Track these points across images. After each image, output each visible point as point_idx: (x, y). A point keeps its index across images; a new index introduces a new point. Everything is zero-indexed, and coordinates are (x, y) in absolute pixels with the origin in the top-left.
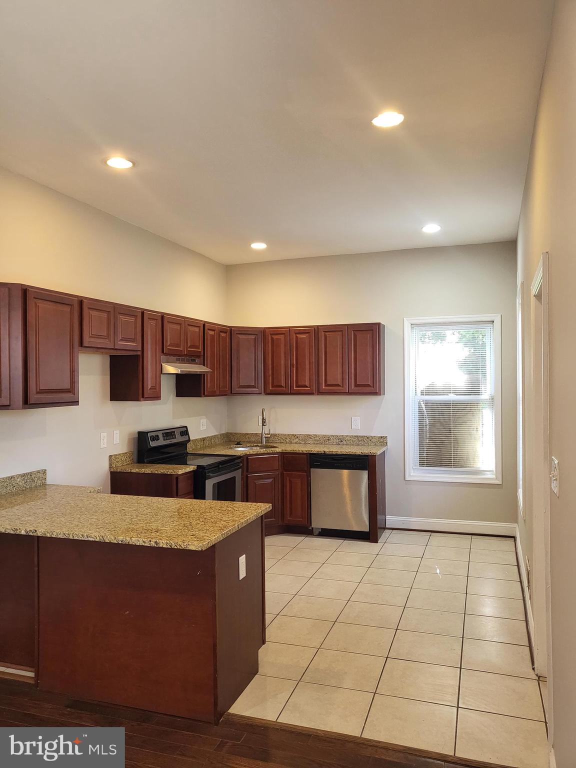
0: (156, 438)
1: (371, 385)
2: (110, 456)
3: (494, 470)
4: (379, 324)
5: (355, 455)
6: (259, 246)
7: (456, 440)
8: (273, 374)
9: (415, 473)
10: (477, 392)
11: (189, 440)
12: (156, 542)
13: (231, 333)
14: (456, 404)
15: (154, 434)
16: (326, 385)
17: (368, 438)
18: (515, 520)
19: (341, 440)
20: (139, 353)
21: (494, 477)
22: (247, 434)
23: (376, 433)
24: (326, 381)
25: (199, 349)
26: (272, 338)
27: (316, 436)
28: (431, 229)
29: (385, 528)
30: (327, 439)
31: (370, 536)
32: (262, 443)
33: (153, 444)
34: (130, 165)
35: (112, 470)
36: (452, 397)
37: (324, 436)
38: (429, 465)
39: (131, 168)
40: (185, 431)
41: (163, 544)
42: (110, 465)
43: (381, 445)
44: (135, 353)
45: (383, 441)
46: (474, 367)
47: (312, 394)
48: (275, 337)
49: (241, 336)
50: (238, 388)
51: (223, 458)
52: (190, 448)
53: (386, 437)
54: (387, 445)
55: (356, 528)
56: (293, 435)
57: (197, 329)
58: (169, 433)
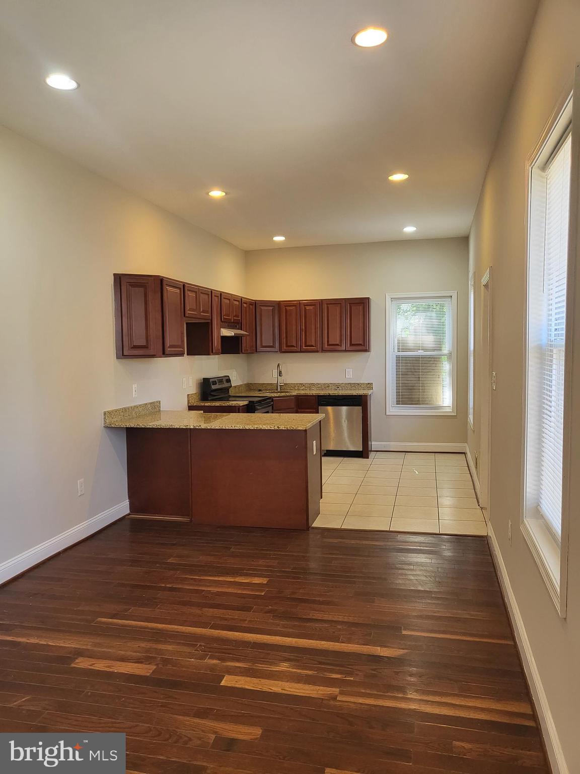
0: (214, 383)
1: (363, 344)
2: (188, 395)
3: (451, 406)
4: (368, 299)
5: (352, 396)
6: (279, 239)
7: (423, 385)
8: (286, 337)
9: (393, 409)
10: (440, 349)
11: (231, 386)
12: (278, 427)
13: (255, 305)
14: (423, 357)
15: (213, 380)
16: (328, 345)
17: (358, 384)
18: (465, 440)
19: (338, 386)
20: (210, 321)
21: (451, 410)
22: (264, 384)
23: (364, 380)
24: (328, 341)
25: (238, 317)
26: (286, 309)
27: (318, 384)
28: (410, 229)
29: (371, 451)
30: (327, 386)
31: (363, 454)
32: (277, 390)
33: (213, 387)
34: (224, 194)
35: (190, 405)
36: (421, 353)
37: (324, 384)
38: (403, 403)
39: (224, 196)
40: (229, 381)
41: (282, 428)
42: (188, 401)
43: (368, 389)
44: (207, 321)
45: (369, 386)
46: (438, 331)
47: (317, 351)
48: (288, 308)
49: (262, 308)
50: (262, 347)
51: (259, 399)
52: (232, 392)
53: (372, 384)
54: (372, 389)
55: (352, 449)
56: (301, 384)
57: (237, 303)
58: (220, 380)
